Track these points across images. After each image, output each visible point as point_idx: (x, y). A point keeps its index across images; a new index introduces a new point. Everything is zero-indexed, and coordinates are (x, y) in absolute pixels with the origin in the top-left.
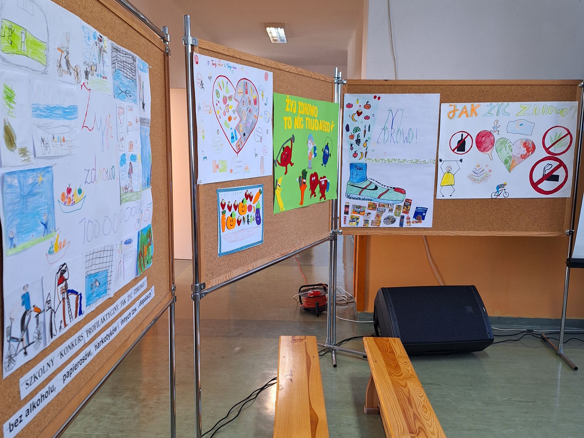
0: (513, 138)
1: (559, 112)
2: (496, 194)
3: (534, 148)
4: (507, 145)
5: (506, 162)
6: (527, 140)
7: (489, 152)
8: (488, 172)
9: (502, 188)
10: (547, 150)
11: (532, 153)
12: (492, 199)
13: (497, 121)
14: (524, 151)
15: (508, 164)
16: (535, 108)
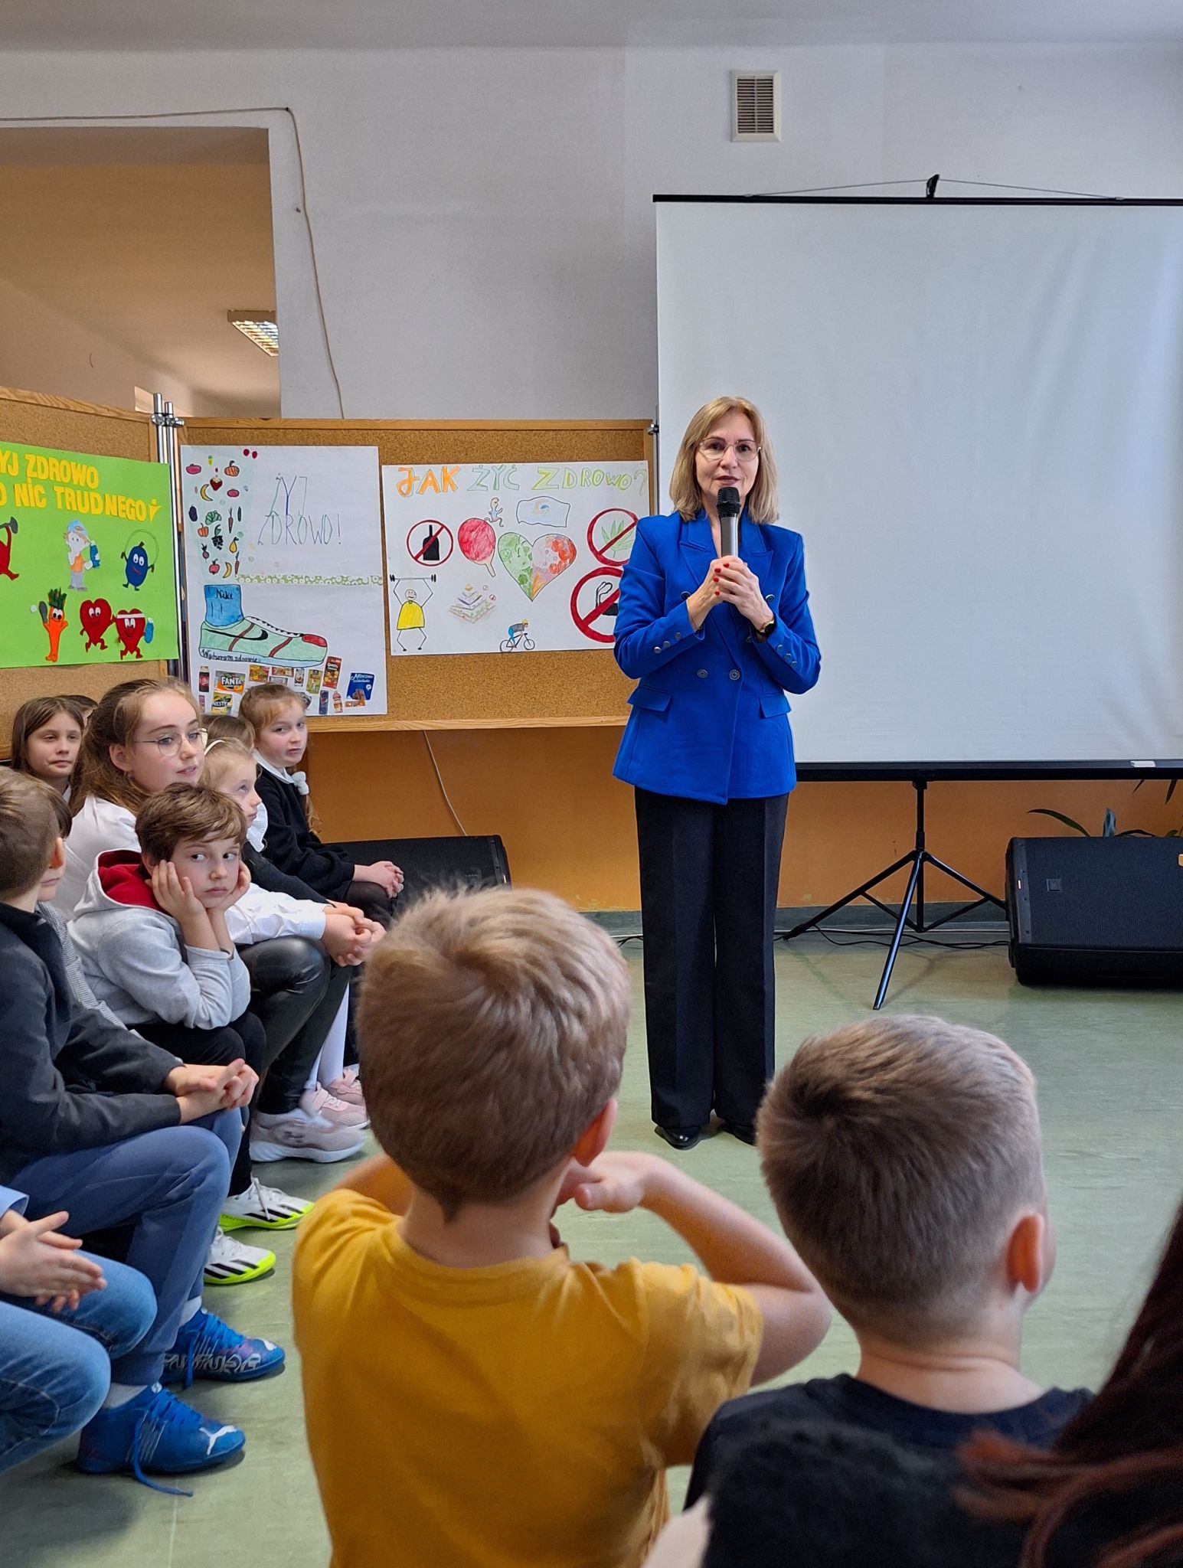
0: (531, 534)
1: (614, 482)
2: (510, 645)
3: (574, 552)
4: (519, 546)
5: (522, 580)
6: (559, 536)
7: (487, 561)
8: (489, 601)
9: (520, 631)
10: (598, 555)
11: (571, 562)
12: (502, 653)
13: (496, 500)
14: (554, 558)
15: (527, 584)
16: (567, 475)
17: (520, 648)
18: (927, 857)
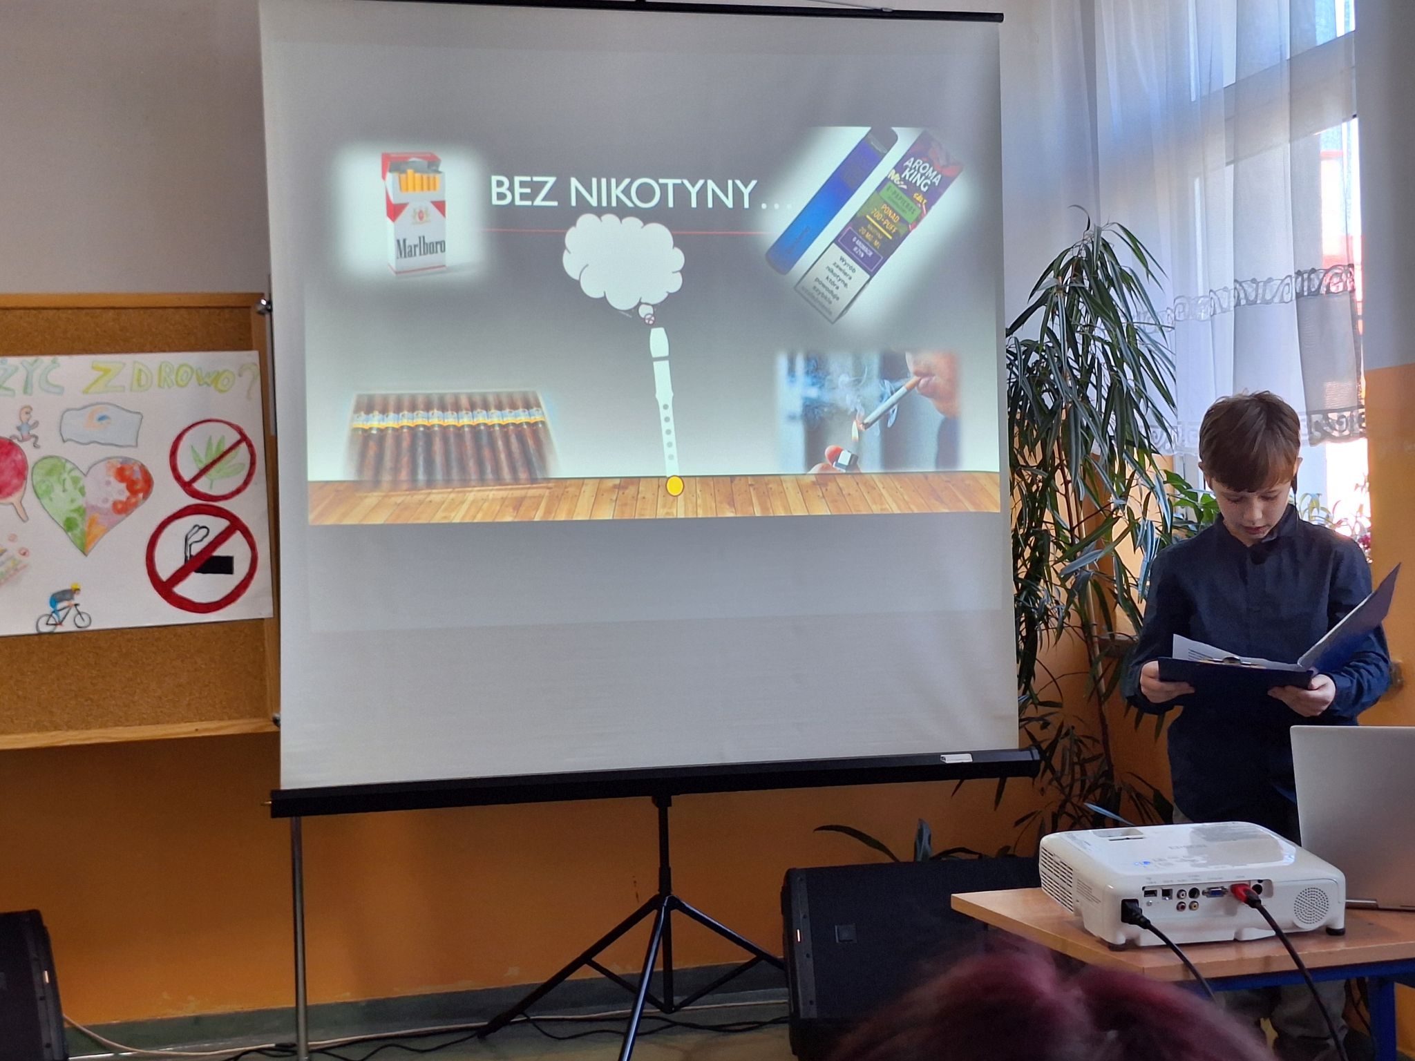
0: (81, 456)
1: (208, 381)
2: (52, 621)
3: (148, 482)
4: (65, 476)
5: (69, 525)
6: (126, 460)
7: (14, 499)
8: (18, 557)
9: (68, 600)
10: (187, 486)
11: (145, 498)
12: (40, 634)
13: (28, 410)
14: (119, 491)
15: (77, 532)
16: (136, 372)
17: (68, 626)
18: (676, 904)
